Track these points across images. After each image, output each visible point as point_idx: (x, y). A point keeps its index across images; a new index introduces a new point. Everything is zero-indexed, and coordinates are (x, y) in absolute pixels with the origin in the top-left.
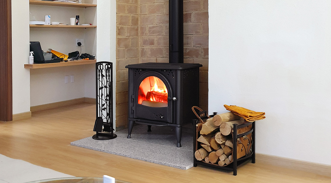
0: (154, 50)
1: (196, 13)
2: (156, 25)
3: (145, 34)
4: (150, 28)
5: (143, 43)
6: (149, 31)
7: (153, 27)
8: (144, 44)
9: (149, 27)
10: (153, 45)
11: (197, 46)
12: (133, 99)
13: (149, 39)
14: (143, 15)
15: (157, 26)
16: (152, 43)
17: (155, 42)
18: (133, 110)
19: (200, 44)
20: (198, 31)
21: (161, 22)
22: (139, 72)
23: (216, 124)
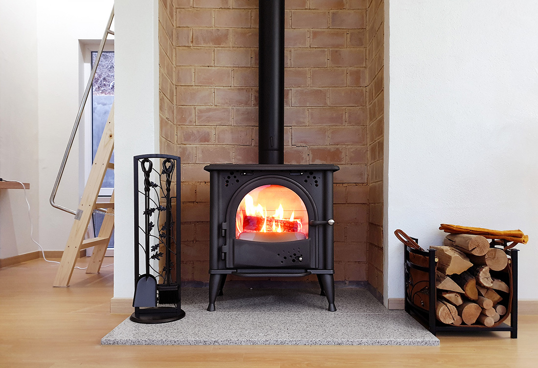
0: (209, 151)
1: (297, 91)
2: (213, 107)
3: (188, 121)
4: (201, 111)
5: (183, 139)
6: (199, 117)
7: (209, 110)
8: (185, 140)
9: (199, 110)
10: (207, 143)
11: (299, 144)
12: (225, 230)
13: (198, 132)
14: (183, 87)
15: (215, 110)
16: (205, 139)
17: (213, 137)
18: (225, 253)
19: (305, 143)
20: (302, 120)
21: (227, 103)
22: (236, 179)
23: (476, 253)
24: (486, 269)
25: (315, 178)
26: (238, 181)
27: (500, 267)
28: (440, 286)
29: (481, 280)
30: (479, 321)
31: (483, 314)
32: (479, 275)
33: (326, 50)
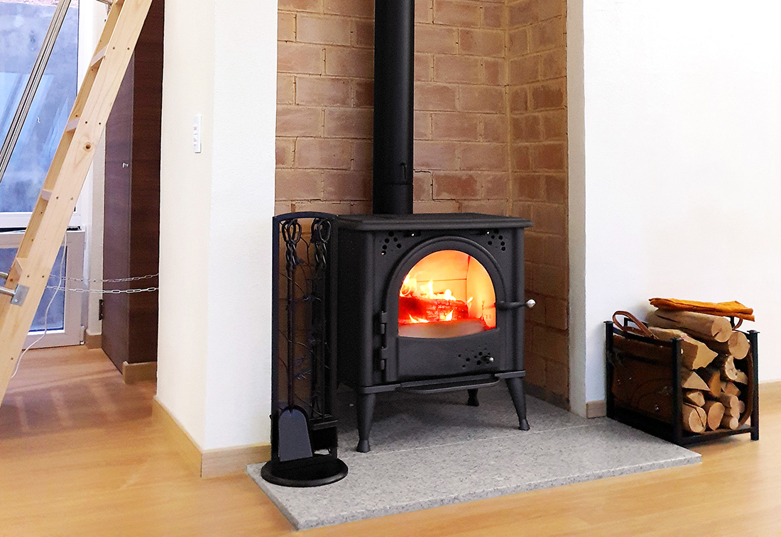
0: (284, 179)
10: (281, 165)
11: (419, 169)
12: (385, 324)
18: (385, 360)
19: (427, 166)
22: (397, 243)
23: (719, 339)
24: (730, 359)
25: (501, 238)
26: (399, 246)
27: (742, 355)
28: (686, 386)
29: (727, 373)
30: (724, 425)
31: (727, 416)
32: (724, 367)
33: (454, 28)
